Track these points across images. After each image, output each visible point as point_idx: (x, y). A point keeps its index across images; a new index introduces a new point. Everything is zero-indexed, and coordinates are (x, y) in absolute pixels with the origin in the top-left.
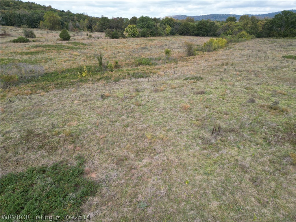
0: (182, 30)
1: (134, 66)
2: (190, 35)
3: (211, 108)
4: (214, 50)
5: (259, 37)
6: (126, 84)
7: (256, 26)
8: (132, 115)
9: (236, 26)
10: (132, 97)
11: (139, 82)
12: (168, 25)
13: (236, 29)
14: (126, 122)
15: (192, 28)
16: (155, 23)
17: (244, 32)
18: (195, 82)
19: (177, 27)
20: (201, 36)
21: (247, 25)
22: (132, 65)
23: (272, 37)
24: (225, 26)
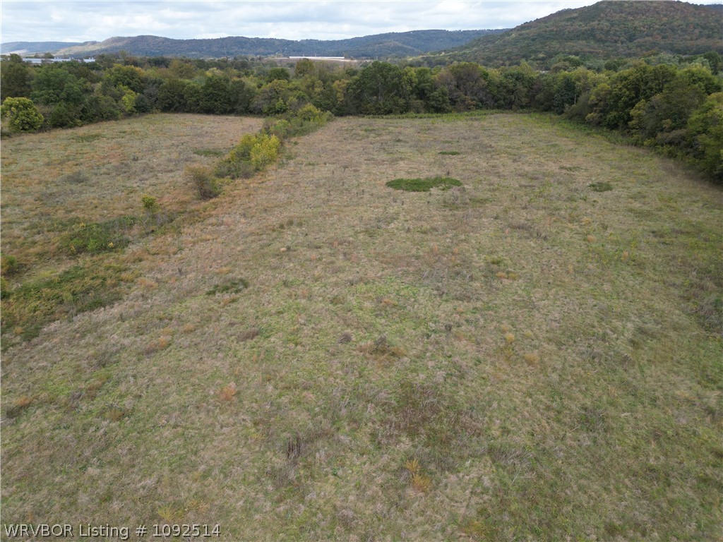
0: (168, 98)
1: (65, 258)
2: (190, 111)
3: (277, 379)
4: (257, 170)
5: (341, 115)
6: (62, 341)
7: (331, 91)
8: (109, 455)
9: (291, 90)
10: (93, 392)
11: (97, 325)
12: (126, 87)
13: (293, 99)
14: (102, 488)
15: (192, 96)
16: (88, 84)
17: (309, 107)
18: (233, 301)
19: (151, 90)
20: (217, 114)
21: (313, 89)
22: (58, 254)
23: (365, 114)
24: (268, 90)
